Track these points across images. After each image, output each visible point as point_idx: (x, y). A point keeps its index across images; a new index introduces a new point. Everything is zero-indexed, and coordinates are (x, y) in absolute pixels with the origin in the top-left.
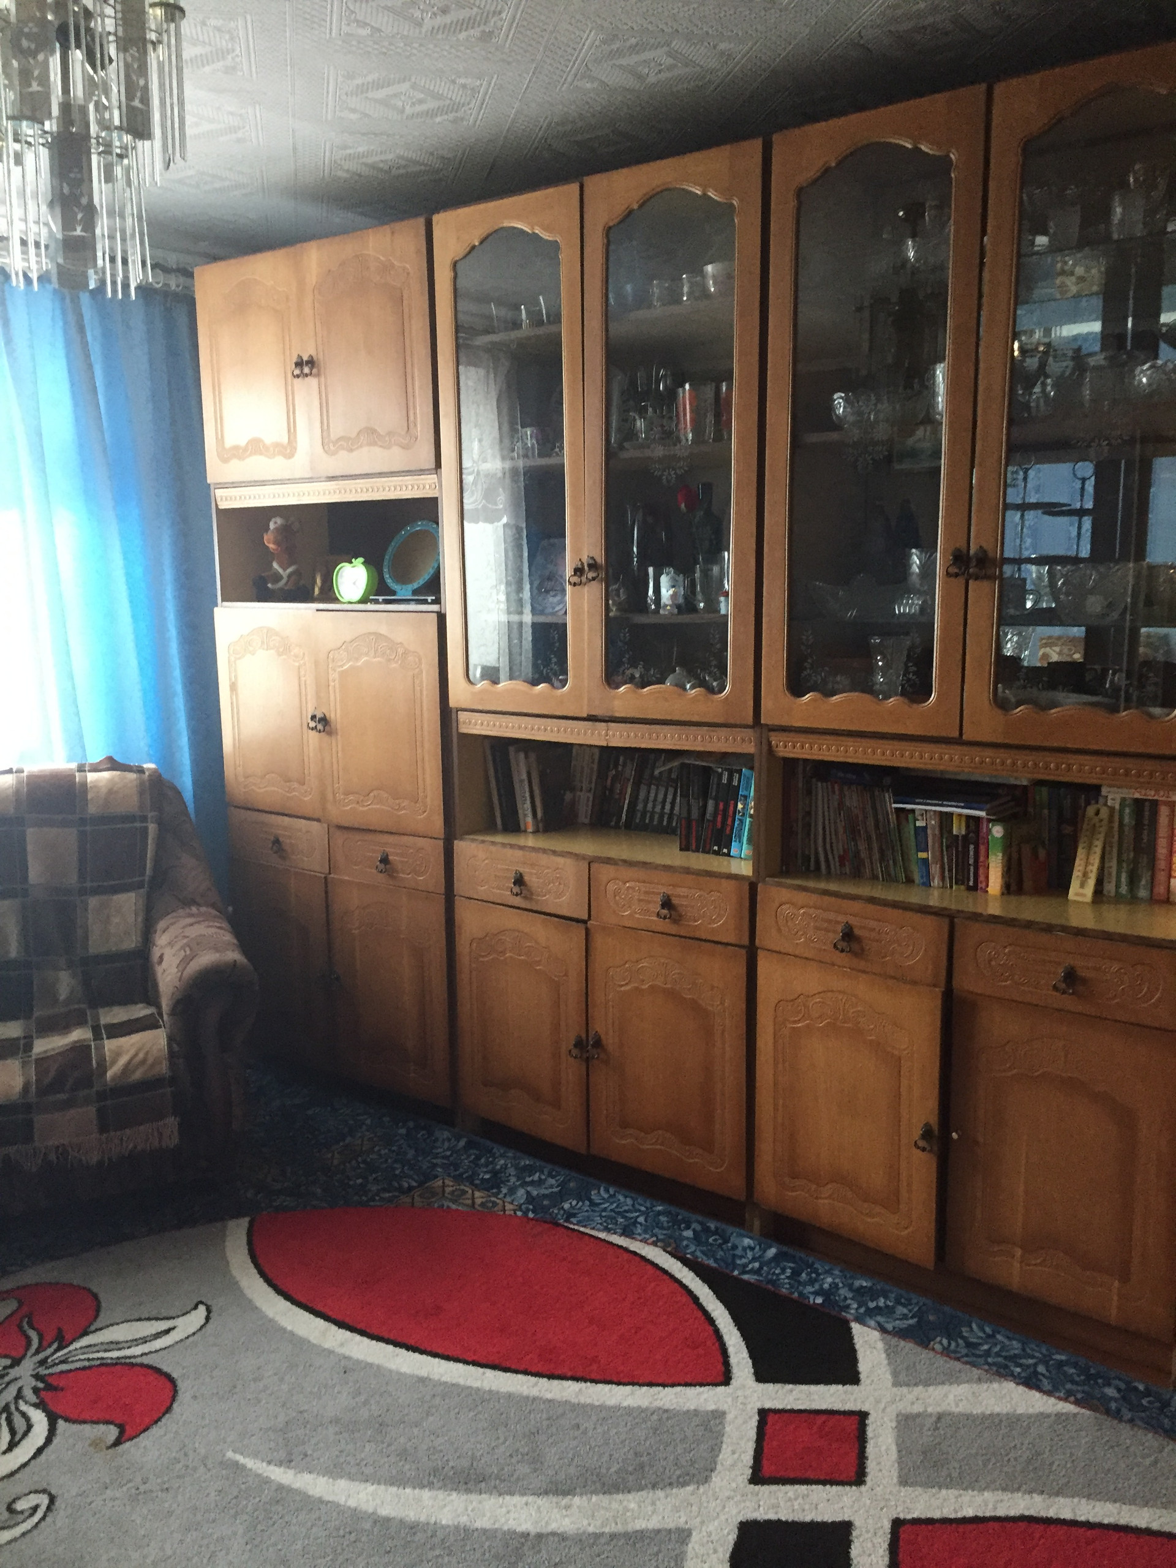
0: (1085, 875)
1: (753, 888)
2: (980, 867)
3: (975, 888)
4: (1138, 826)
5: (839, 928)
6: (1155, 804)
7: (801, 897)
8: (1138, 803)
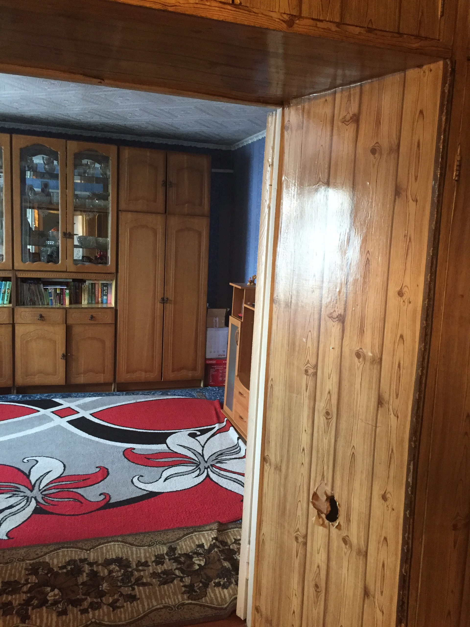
0: (85, 299)
1: (13, 310)
2: (64, 299)
3: (63, 304)
4: (92, 288)
5: (38, 315)
6: (95, 284)
7: (27, 310)
8: (92, 284)
